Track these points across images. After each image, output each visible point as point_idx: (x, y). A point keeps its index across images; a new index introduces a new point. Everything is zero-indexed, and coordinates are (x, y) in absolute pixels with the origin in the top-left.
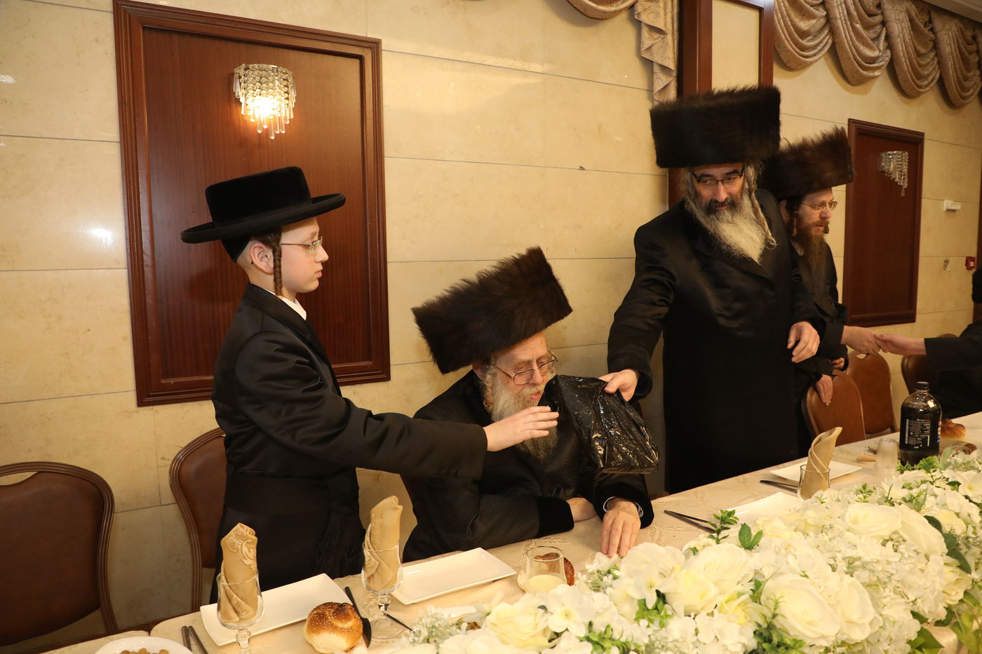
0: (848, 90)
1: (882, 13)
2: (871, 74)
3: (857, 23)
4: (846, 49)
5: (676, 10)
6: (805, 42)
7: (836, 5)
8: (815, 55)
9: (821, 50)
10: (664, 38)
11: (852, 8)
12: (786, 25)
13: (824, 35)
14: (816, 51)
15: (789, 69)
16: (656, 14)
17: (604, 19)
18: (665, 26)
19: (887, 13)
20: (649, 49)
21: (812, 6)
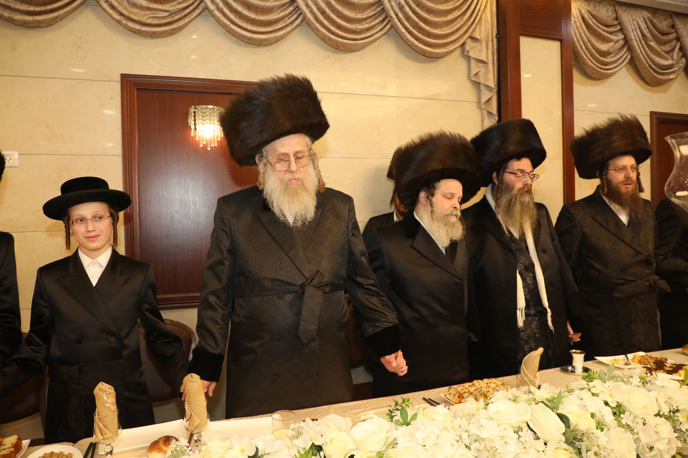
0: (648, 90)
1: (676, 32)
2: (666, 77)
3: (651, 41)
4: (643, 62)
5: (495, 47)
6: (608, 60)
7: (631, 30)
8: (616, 67)
9: (621, 63)
10: (486, 66)
11: (646, 31)
12: (587, 48)
13: (623, 53)
14: (616, 64)
15: (594, 79)
16: (481, 50)
17: (441, 57)
18: (487, 58)
19: (681, 31)
20: (476, 74)
21: (611, 33)
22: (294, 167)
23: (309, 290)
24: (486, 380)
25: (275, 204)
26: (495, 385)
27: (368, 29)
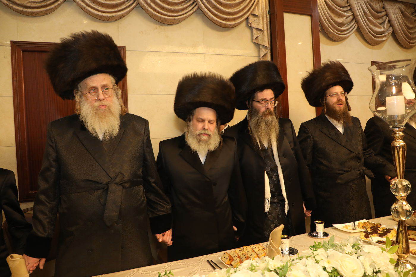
0: (370, 48)
1: (386, 11)
2: (380, 39)
3: (370, 17)
4: (365, 29)
5: (268, 20)
6: (343, 28)
7: (357, 9)
8: (348, 33)
9: (351, 31)
10: (263, 33)
11: (366, 10)
12: (329, 21)
13: (352, 24)
14: (348, 31)
15: (334, 41)
16: (259, 23)
17: (232, 28)
18: (263, 28)
19: (388, 10)
20: (257, 38)
21: (345, 11)
22: (101, 97)
23: (112, 187)
24: (252, 246)
25: (89, 124)
26: (258, 249)
27: (183, 10)
